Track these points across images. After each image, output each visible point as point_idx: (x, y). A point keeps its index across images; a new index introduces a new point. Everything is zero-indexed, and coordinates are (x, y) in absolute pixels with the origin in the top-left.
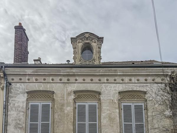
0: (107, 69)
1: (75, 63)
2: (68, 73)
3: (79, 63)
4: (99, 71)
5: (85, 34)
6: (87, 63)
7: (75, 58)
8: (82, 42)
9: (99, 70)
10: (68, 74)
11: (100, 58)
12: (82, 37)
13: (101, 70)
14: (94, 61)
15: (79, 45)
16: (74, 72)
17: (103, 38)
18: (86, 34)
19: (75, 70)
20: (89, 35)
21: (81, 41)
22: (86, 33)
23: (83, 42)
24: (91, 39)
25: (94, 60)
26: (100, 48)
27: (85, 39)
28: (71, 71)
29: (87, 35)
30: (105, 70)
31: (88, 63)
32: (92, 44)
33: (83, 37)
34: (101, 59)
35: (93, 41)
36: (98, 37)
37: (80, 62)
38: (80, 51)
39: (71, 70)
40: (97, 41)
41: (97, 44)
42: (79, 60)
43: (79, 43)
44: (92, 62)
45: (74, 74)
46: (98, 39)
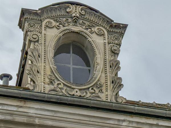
0: (143, 120)
1: (34, 87)
2: (11, 114)
3: (48, 88)
4: (116, 123)
5: (68, 7)
6: (74, 92)
7: (35, 73)
8: (58, 28)
9: (119, 120)
10: (8, 118)
11: (117, 84)
12: (58, 13)
13: (124, 121)
14: (97, 91)
15: (47, 33)
16: (30, 117)
17: (125, 27)
18: (73, 7)
19: (37, 109)
20: (83, 12)
21: (54, 23)
22: (72, 3)
23: (62, 28)
24: (87, 23)
25: (99, 86)
26: (115, 53)
27: (70, 20)
28: (21, 110)
29: (75, 11)
30: (138, 123)
31: (79, 94)
32: (89, 39)
33: (63, 13)
34: (121, 86)
35: (95, 29)
36: (109, 21)
37: (52, 87)
38: (51, 54)
39: (21, 107)
40: (108, 31)
41: (106, 41)
42: (47, 80)
43: (48, 29)
44: (92, 93)
45: (31, 120)
46: (111, 26)
